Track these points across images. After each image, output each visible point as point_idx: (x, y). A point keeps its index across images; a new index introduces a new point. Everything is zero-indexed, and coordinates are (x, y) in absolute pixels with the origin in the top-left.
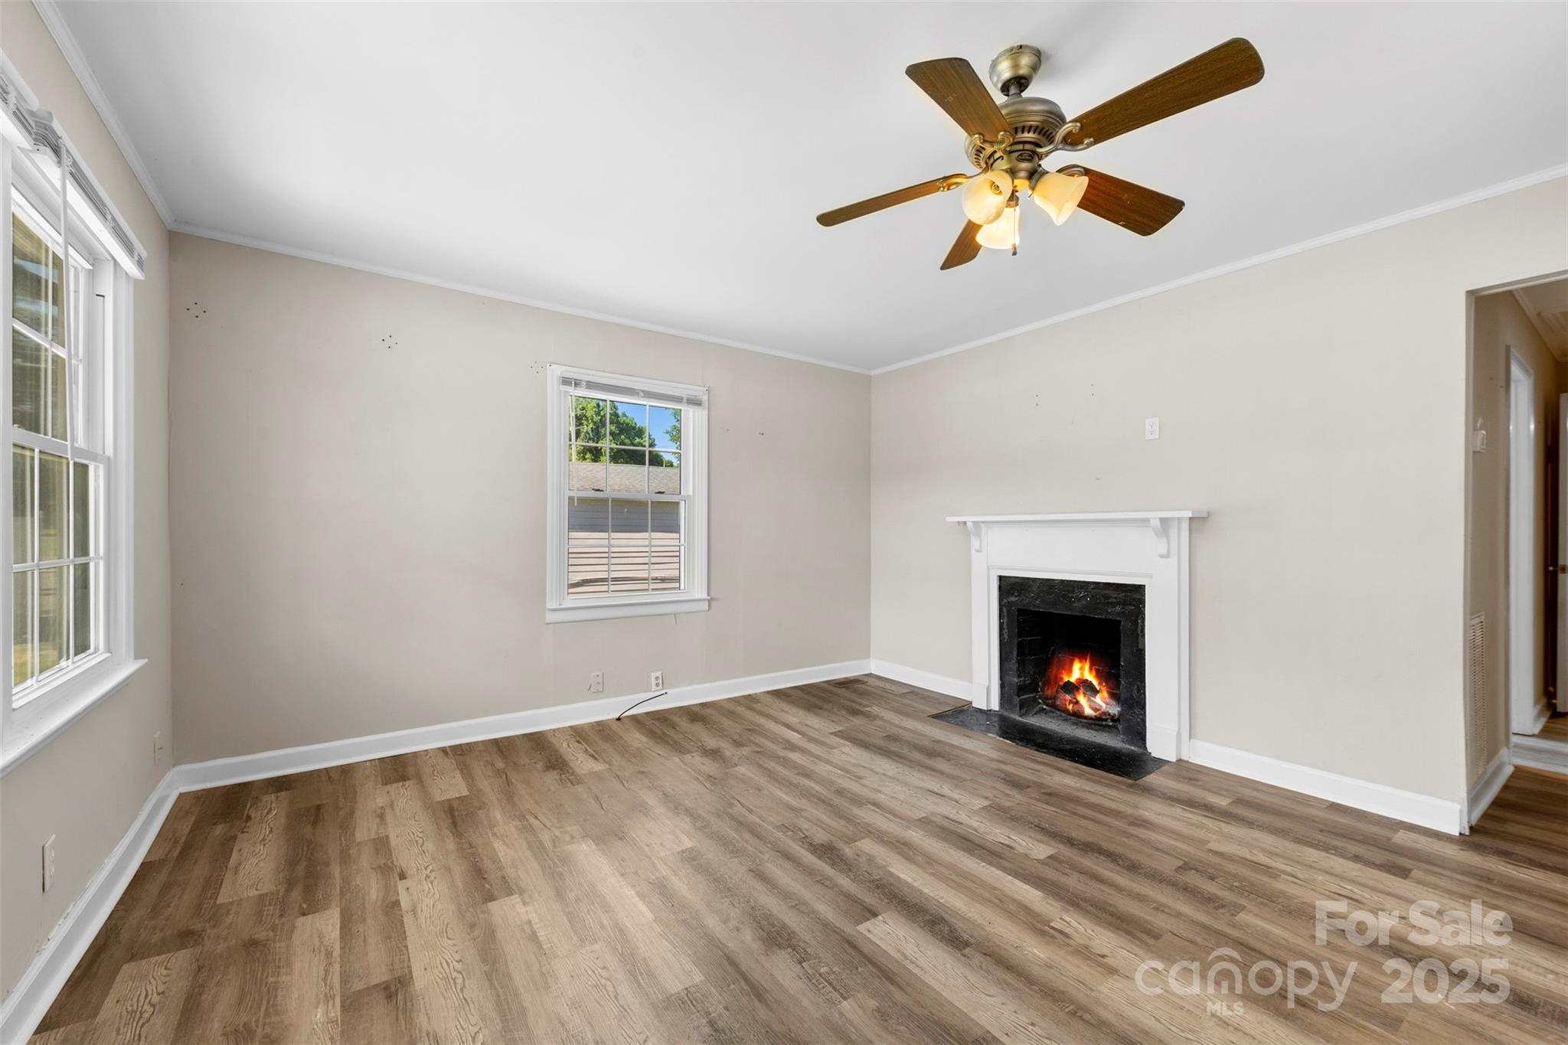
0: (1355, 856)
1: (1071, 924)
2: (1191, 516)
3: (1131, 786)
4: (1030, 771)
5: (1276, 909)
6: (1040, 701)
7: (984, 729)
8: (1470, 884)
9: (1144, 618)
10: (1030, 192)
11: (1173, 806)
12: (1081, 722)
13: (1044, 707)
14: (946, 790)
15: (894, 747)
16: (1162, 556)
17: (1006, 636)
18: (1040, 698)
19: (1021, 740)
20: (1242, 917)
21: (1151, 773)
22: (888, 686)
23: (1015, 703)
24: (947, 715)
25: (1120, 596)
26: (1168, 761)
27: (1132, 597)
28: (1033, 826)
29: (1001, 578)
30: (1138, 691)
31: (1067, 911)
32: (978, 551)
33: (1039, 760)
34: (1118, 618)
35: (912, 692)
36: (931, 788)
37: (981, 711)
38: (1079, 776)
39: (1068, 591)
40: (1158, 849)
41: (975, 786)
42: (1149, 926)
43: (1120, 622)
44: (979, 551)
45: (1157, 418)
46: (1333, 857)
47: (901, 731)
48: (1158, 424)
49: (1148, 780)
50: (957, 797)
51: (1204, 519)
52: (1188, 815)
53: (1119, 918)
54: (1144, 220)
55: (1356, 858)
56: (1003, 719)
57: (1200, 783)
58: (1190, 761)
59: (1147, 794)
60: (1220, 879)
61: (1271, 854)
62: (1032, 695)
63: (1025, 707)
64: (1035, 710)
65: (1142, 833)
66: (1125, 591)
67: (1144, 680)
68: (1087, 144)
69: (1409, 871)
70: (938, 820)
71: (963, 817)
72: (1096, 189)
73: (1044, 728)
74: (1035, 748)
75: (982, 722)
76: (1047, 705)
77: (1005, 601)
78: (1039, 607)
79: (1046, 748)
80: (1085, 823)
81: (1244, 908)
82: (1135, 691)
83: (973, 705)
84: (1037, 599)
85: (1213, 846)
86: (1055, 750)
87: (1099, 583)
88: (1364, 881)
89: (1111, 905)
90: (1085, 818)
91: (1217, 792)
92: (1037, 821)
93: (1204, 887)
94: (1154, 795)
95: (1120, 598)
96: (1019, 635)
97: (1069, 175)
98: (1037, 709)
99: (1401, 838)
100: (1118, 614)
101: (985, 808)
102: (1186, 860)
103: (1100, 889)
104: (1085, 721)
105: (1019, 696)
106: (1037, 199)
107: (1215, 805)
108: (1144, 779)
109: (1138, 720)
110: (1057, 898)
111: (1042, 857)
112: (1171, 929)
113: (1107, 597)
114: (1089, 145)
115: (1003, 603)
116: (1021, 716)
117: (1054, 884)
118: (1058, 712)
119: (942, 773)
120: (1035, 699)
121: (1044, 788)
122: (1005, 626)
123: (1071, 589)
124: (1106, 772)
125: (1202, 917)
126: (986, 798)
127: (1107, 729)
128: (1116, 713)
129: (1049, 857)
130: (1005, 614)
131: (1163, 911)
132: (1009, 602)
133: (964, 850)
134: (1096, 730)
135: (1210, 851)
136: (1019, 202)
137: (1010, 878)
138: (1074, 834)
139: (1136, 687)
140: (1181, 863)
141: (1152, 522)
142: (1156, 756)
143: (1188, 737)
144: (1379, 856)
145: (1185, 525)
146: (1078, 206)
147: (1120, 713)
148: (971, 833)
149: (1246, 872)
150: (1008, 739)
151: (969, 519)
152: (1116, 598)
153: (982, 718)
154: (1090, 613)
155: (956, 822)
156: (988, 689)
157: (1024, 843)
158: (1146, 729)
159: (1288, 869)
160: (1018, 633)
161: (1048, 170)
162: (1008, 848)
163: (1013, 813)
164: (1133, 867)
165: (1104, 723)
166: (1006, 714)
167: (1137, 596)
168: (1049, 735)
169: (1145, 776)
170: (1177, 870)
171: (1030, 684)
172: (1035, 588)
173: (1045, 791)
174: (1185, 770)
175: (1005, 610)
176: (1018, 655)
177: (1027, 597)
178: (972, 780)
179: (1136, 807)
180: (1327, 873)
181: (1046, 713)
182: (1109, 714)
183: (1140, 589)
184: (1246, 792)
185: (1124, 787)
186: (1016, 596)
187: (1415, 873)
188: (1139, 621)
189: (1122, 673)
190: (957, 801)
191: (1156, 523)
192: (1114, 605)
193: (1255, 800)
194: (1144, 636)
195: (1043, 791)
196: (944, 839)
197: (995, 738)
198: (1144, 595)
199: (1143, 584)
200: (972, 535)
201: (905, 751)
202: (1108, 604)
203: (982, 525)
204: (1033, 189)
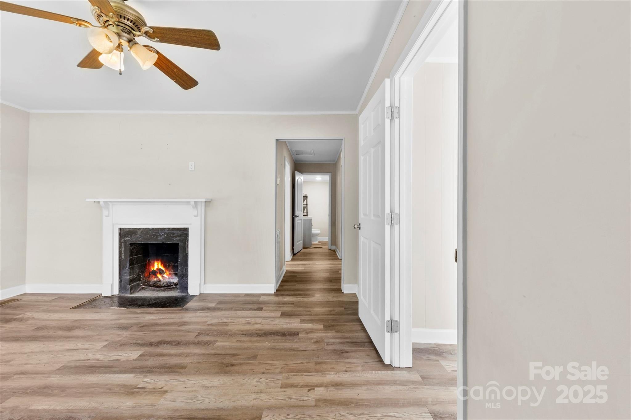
0: (250, 309)
1: (148, 381)
2: (205, 201)
3: (181, 310)
4: (133, 319)
5: (227, 336)
6: (141, 284)
7: (108, 305)
8: (275, 306)
9: (188, 241)
10: (129, 49)
11: (196, 312)
12: (161, 289)
13: (144, 287)
14: (80, 345)
15: (41, 333)
16: (195, 216)
17: (123, 257)
18: (141, 283)
19: (130, 305)
20: (218, 344)
21: (189, 302)
22: (40, 298)
23: (128, 289)
24: (84, 305)
25: (179, 233)
26: (196, 296)
27: (184, 232)
28: (132, 345)
29: (120, 229)
30: (186, 270)
31: (145, 377)
32: (106, 216)
33: (139, 312)
34: (178, 242)
35: (60, 298)
36: (68, 348)
37: (107, 297)
38: (158, 313)
39: (156, 233)
40: (189, 332)
41: (99, 337)
42: (183, 365)
43: (178, 243)
44: (108, 216)
45: (194, 162)
46: (245, 311)
47: (48, 322)
48: (194, 165)
49: (188, 305)
50: (86, 347)
51: (210, 202)
52: (202, 314)
53: (171, 368)
54: (184, 83)
55: (251, 309)
56: (120, 298)
57: (206, 300)
58: (204, 293)
59: (187, 311)
60: (211, 334)
61: (227, 318)
62: (137, 283)
63: (133, 289)
64: (139, 289)
65: (183, 328)
66: (180, 231)
67: (188, 266)
68: (156, 40)
69: (263, 308)
70: (72, 364)
71: (91, 356)
72: (162, 62)
73: (143, 297)
74: (137, 307)
75: (107, 302)
76: (145, 286)
77: (123, 240)
78: (142, 241)
79: (143, 306)
80: (159, 333)
81: (217, 341)
82: (184, 271)
83: (103, 295)
84: (140, 238)
85: (209, 322)
86: (147, 305)
87: (170, 228)
88: (251, 316)
89: (167, 364)
90: (159, 331)
91: (211, 302)
92: (134, 342)
93: (204, 339)
94: (189, 311)
95: (179, 234)
96: (131, 255)
97: (149, 50)
98: (140, 288)
99: (262, 299)
100: (178, 240)
101: (105, 346)
102: (199, 332)
103: (163, 359)
104: (163, 288)
105: (129, 285)
106: (133, 53)
107: (211, 307)
108: (186, 305)
109: (185, 282)
110: (141, 373)
111: (135, 358)
112: (191, 362)
113: (173, 234)
114: (157, 41)
115: (122, 241)
116: (130, 294)
117: (141, 367)
118: (150, 288)
119: (77, 337)
120: (139, 285)
121: (139, 325)
122: (123, 252)
123: (157, 232)
124: (171, 307)
125: (203, 351)
126: (106, 341)
127: (173, 289)
128: (177, 281)
129: (140, 356)
130: (123, 246)
131: (189, 356)
132: (125, 241)
133: (89, 373)
134: (168, 291)
135: (208, 325)
136: (124, 51)
137: (116, 375)
138: (153, 340)
139: (184, 269)
140: (197, 334)
141: (191, 203)
142: (192, 295)
143: (203, 284)
144: (256, 306)
145: (203, 204)
146: (154, 65)
147: (179, 281)
148: (94, 362)
149: (219, 328)
150: (123, 307)
151: (102, 200)
152: (177, 234)
153: (108, 301)
154: (165, 241)
155: (85, 360)
156: (112, 285)
157: (127, 355)
158: (188, 285)
159: (232, 321)
160: (130, 255)
161: (139, 43)
162: (117, 361)
163: (121, 343)
164: (178, 344)
165: (171, 287)
166: (122, 295)
167: (185, 232)
168: (145, 299)
169: (187, 304)
170: (195, 337)
171: (136, 277)
172: (139, 232)
173: (141, 326)
174: (203, 297)
175: (123, 244)
176: (130, 265)
177: (135, 237)
178: (98, 335)
179: (182, 318)
180: (243, 317)
181: (144, 290)
182: (174, 283)
183: (186, 229)
184: (222, 299)
185: (178, 311)
186: (129, 237)
187: (264, 308)
188: (186, 242)
189: (179, 264)
190: (87, 349)
191: (193, 203)
192: (176, 237)
193: (224, 301)
194: (188, 248)
195: (139, 326)
196: (76, 373)
197: (115, 308)
198: (188, 232)
199: (188, 227)
200: (103, 208)
201: (51, 333)
202: (174, 237)
203: (110, 203)
204: (131, 48)
